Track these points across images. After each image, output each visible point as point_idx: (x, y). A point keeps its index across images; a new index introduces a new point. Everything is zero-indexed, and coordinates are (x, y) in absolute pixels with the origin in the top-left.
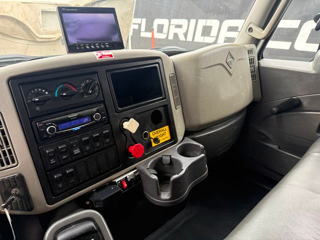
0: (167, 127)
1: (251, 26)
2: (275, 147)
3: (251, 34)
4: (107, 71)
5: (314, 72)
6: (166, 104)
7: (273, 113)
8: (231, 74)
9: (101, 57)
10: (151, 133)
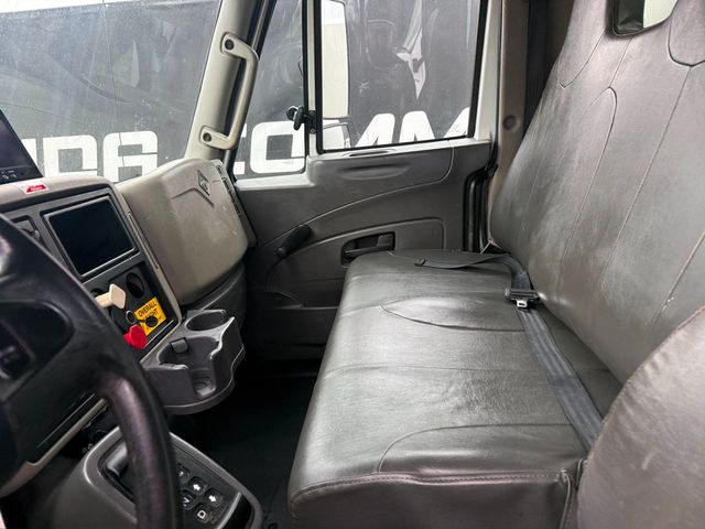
0: (154, 301)
1: (205, 131)
2: (299, 307)
3: (210, 143)
4: (42, 213)
5: (312, 185)
6: (141, 259)
7: (281, 257)
8: (212, 204)
9: (29, 190)
10: (136, 313)
